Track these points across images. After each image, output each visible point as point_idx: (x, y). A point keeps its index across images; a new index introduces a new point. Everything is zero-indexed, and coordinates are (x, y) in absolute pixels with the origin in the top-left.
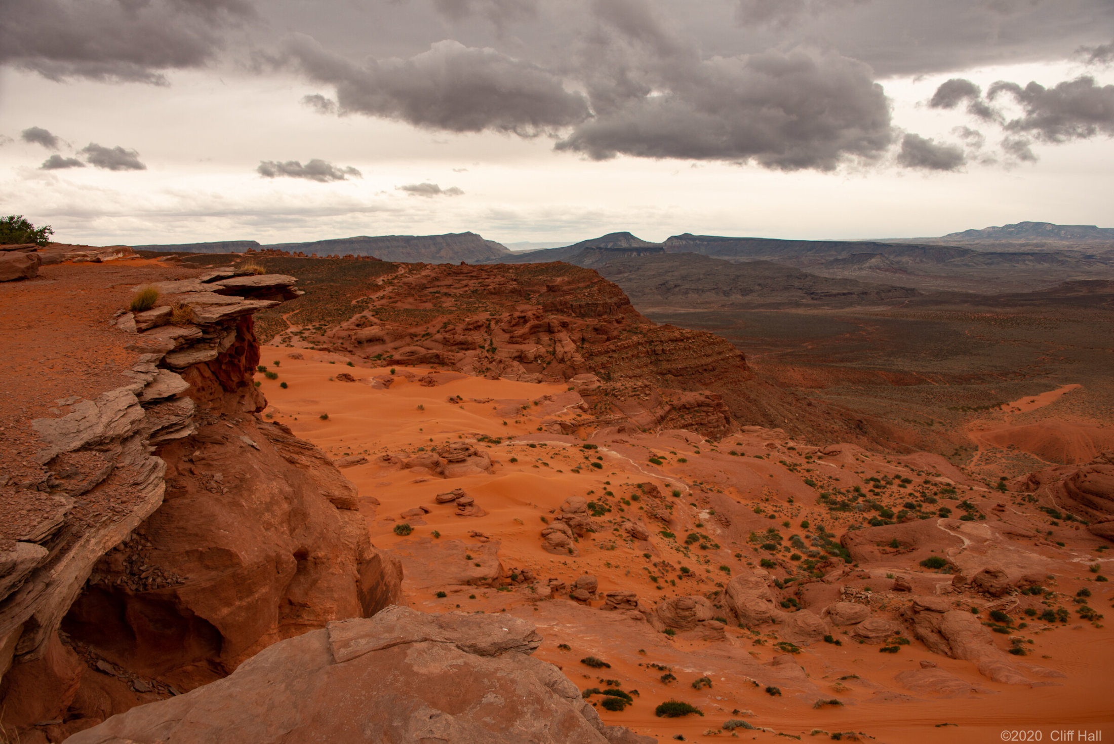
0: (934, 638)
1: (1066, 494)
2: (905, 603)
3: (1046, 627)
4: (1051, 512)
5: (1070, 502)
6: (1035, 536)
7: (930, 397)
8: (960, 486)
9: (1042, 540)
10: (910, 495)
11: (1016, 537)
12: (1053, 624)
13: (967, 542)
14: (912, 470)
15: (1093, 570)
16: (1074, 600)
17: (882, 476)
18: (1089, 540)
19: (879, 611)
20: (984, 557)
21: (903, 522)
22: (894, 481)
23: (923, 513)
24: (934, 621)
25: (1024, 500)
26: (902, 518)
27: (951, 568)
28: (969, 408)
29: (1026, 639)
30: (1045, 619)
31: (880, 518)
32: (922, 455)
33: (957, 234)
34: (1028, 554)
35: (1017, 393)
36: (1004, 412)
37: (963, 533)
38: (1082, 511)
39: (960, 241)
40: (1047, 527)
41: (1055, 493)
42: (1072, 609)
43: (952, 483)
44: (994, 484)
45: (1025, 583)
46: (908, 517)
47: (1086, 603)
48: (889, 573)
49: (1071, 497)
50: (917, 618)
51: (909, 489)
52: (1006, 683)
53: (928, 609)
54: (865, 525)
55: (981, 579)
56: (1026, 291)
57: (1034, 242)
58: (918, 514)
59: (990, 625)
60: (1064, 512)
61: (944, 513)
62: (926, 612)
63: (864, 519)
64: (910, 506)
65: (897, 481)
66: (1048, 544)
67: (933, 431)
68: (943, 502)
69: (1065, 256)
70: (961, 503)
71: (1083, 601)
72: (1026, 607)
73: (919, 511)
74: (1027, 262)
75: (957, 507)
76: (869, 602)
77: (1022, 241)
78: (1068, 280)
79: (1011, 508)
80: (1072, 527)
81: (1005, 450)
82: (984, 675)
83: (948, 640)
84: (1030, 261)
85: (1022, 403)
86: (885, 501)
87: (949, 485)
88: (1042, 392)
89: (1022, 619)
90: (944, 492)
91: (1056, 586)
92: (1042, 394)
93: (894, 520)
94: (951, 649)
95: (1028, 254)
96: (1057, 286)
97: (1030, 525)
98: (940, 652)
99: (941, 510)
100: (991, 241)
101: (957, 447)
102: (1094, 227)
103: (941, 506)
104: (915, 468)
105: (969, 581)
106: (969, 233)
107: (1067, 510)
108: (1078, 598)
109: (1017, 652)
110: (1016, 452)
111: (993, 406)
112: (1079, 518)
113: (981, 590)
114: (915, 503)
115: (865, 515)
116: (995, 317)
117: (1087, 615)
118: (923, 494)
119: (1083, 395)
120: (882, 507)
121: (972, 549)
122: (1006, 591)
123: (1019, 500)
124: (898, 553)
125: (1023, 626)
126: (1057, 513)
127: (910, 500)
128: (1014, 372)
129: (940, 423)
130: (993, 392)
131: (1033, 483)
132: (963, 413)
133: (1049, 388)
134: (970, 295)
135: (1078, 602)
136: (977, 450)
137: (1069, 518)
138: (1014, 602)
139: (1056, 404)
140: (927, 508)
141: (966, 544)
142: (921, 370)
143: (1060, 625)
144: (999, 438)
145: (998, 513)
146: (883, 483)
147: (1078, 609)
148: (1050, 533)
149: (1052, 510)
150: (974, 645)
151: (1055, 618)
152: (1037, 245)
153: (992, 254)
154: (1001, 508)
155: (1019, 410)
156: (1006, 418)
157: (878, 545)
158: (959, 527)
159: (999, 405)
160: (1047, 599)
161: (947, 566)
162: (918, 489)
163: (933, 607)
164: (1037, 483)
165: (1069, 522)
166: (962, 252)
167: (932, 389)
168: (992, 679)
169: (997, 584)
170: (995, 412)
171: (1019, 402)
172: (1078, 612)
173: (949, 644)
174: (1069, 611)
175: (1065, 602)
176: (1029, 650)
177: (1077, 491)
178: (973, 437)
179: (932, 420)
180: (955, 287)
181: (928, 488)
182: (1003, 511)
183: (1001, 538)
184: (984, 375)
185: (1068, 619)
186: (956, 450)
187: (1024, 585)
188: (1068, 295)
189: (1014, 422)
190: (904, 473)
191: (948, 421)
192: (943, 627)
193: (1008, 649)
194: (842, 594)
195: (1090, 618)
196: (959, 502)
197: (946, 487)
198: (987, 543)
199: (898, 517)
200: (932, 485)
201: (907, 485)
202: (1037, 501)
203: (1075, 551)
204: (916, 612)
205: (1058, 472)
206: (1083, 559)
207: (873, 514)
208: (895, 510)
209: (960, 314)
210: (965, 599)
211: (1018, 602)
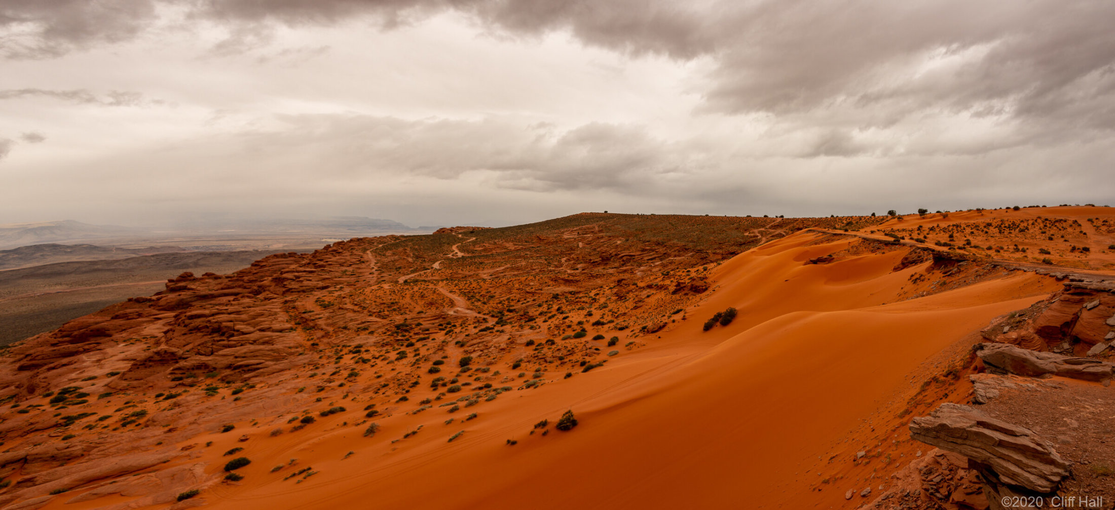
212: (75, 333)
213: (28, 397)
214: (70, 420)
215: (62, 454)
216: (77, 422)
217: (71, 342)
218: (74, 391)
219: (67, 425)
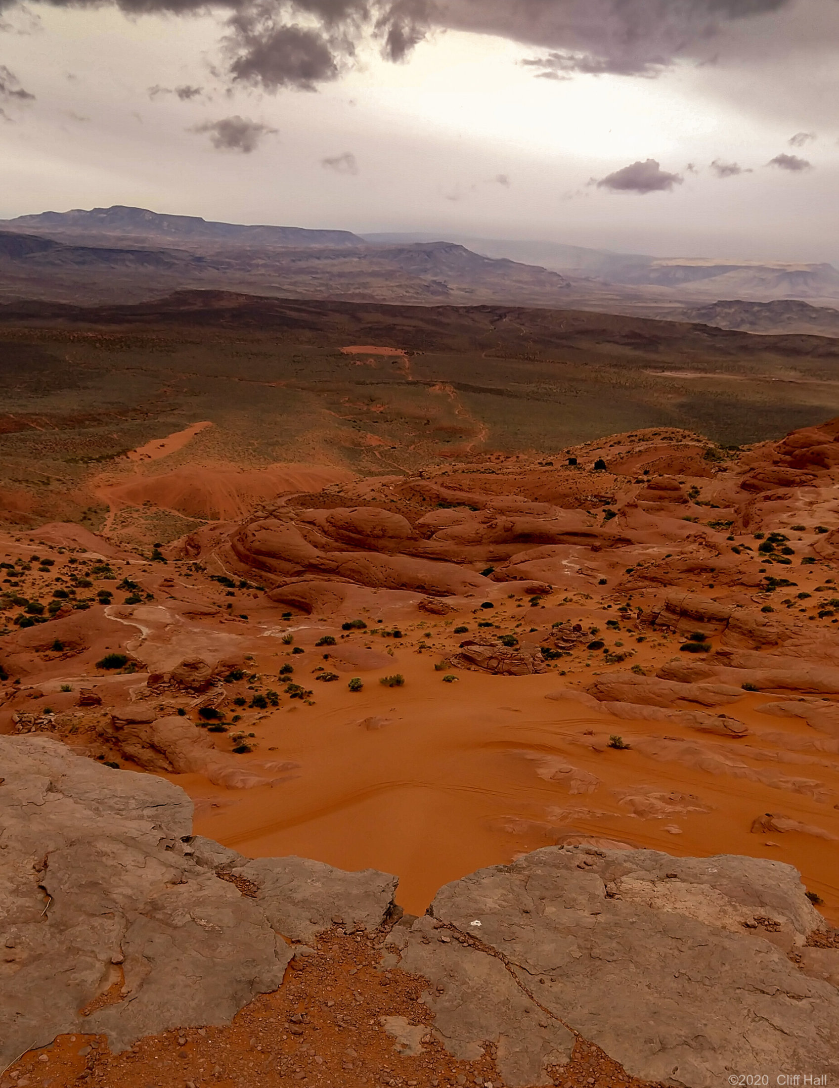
0: (147, 754)
1: (236, 558)
2: (100, 719)
3: (261, 715)
4: (223, 580)
5: (242, 566)
6: (218, 613)
7: (40, 447)
8: (114, 561)
9: (226, 616)
10: (58, 580)
11: (199, 617)
12: (265, 710)
13: (146, 631)
14: (51, 547)
15: (287, 642)
16: (280, 679)
17: (15, 559)
18: (271, 608)
19: (70, 735)
20: (169, 646)
21: (60, 617)
22: (31, 565)
23: (80, 601)
24: (143, 735)
25: (191, 570)
26: (56, 611)
27: (134, 665)
28: (91, 459)
29: (247, 734)
30: (257, 706)
31: (28, 616)
32: (55, 526)
33: (32, 217)
34: (216, 634)
35: (144, 435)
36: (132, 462)
37: (137, 620)
38: (255, 576)
39: (37, 228)
40: (224, 599)
41: (223, 557)
42: (280, 689)
43: (103, 558)
44: (149, 552)
45: (223, 669)
46: (64, 608)
47: (291, 680)
48: (64, 684)
49: (241, 561)
50: (121, 735)
51: (54, 572)
52: (243, 788)
53: (131, 722)
54: (11, 627)
55: (181, 674)
56: (131, 303)
57: (133, 235)
58: (74, 603)
59: (204, 726)
60: (237, 579)
61: (105, 598)
62: (130, 726)
63: (8, 619)
64: (60, 594)
65: (36, 565)
66: (234, 620)
67: (51, 491)
68: (101, 584)
69: (173, 257)
70: (121, 582)
71: (289, 679)
72: (235, 697)
73: (75, 599)
74: (128, 263)
75: (118, 588)
76: (54, 727)
77: (118, 233)
78: (178, 289)
79: (181, 582)
80: (249, 595)
81: (141, 507)
82: (218, 785)
83: (164, 754)
84: (130, 261)
85: (151, 447)
86: (28, 593)
87: (100, 561)
88: (170, 433)
89: (233, 711)
90: (97, 571)
91: (257, 666)
92: (170, 436)
93: (47, 615)
94: (171, 763)
95: (128, 252)
96: (167, 296)
97: (205, 599)
98: (159, 770)
99: (100, 594)
100: (77, 231)
101: (85, 509)
102: (200, 220)
103: (100, 590)
104: (53, 545)
105: (166, 679)
106: (49, 216)
107: (239, 576)
108: (282, 676)
109: (242, 750)
110: (154, 509)
111: (118, 455)
112: (254, 584)
113: (182, 686)
114: (66, 590)
115: (8, 614)
116: (100, 337)
117: (297, 694)
118: (73, 577)
119: (217, 435)
120: (26, 601)
121: (154, 638)
122: (209, 684)
123: (185, 570)
124: (66, 656)
125: (237, 719)
126: (229, 580)
127: (59, 587)
128: (135, 410)
129: (59, 480)
130: (115, 436)
131: (192, 547)
132: (85, 466)
133: (178, 427)
134: (62, 307)
135: (284, 680)
136: (109, 511)
137: (243, 585)
138: (222, 694)
139: (190, 446)
140: (83, 594)
141: (144, 633)
142: (20, 412)
143: (273, 709)
144: (132, 495)
145: (167, 589)
146: (18, 569)
147: (286, 688)
148: (230, 606)
149: (223, 578)
150: (197, 753)
151: (267, 703)
152: (136, 240)
153: (83, 248)
154: (169, 583)
155: (150, 457)
156: (136, 469)
157: (37, 651)
158: (131, 614)
159: (124, 452)
160: (251, 683)
161: (129, 663)
162: (65, 570)
163: (138, 718)
164: (197, 547)
165: (244, 590)
166: (43, 244)
167: (40, 436)
168: (228, 787)
169: (199, 676)
170: (121, 461)
171: (147, 447)
172: (287, 692)
173: (167, 758)
174: (278, 693)
175: (271, 685)
176: (254, 745)
177: (248, 553)
178: (103, 495)
179: (48, 478)
180: (42, 294)
181: (76, 569)
182: (172, 586)
183: (182, 620)
184: (99, 414)
185: (279, 701)
186: (85, 513)
187: (223, 672)
188: (182, 308)
189: (147, 472)
190: (43, 553)
191: (68, 478)
192: (156, 740)
193: (232, 749)
194: (17, 723)
195: (301, 697)
196: (118, 582)
197: (97, 565)
198: (168, 628)
199: (51, 611)
200: (80, 564)
201: (49, 567)
202: (205, 569)
203: (264, 623)
204: (118, 729)
205: (218, 532)
206: (274, 631)
207: (17, 612)
208: (45, 602)
209: (54, 332)
210: (167, 700)
211: (225, 693)
212: (797, 452)
213: (743, 532)
214: (773, 584)
215: (759, 633)
216: (778, 589)
217: (792, 465)
218: (782, 540)
219: (768, 590)
